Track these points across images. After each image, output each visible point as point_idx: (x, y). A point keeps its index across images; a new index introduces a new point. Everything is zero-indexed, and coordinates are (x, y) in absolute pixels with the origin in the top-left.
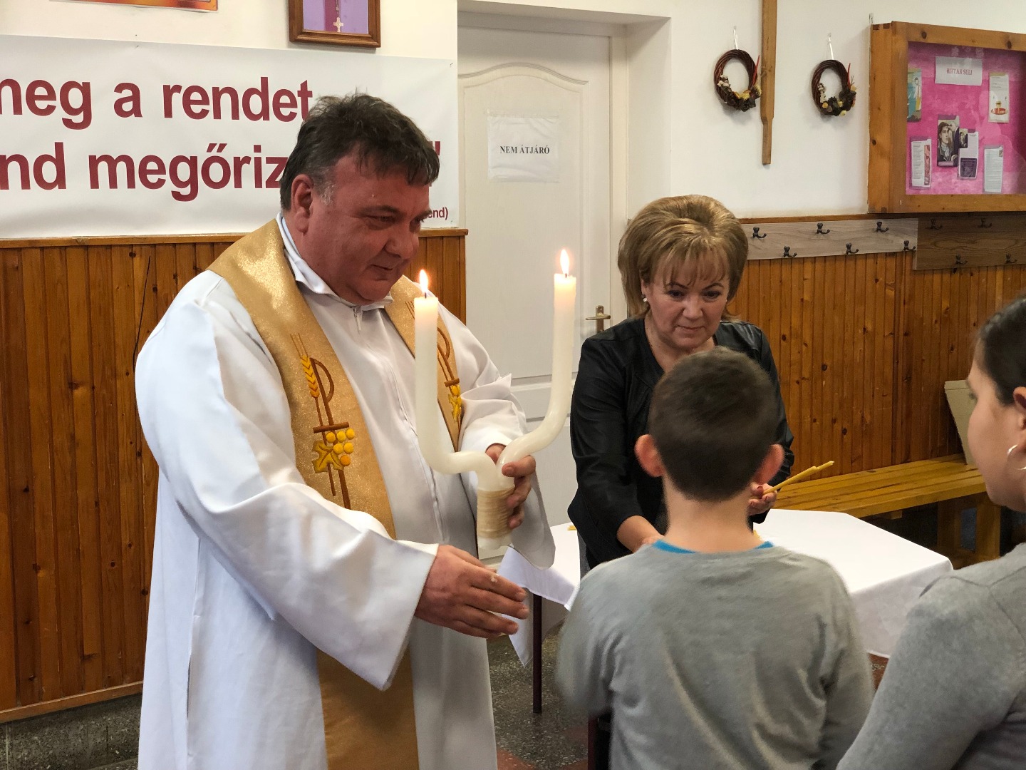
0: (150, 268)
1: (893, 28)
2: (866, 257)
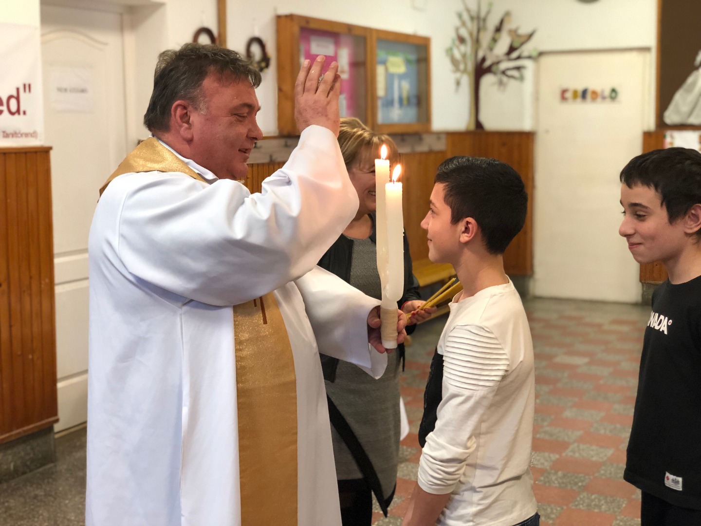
1: (291, 17)
2: (279, 163)
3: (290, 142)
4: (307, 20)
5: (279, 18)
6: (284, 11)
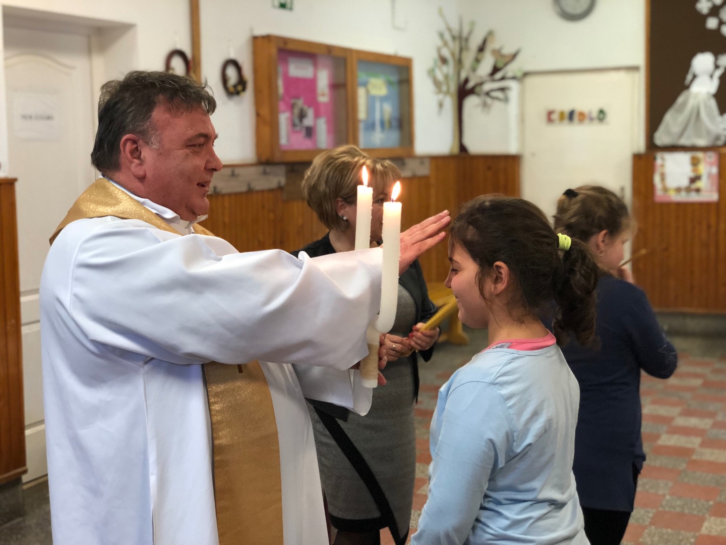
1: (268, 38)
2: (258, 192)
3: (268, 169)
4: (285, 40)
5: (255, 39)
6: (260, 31)
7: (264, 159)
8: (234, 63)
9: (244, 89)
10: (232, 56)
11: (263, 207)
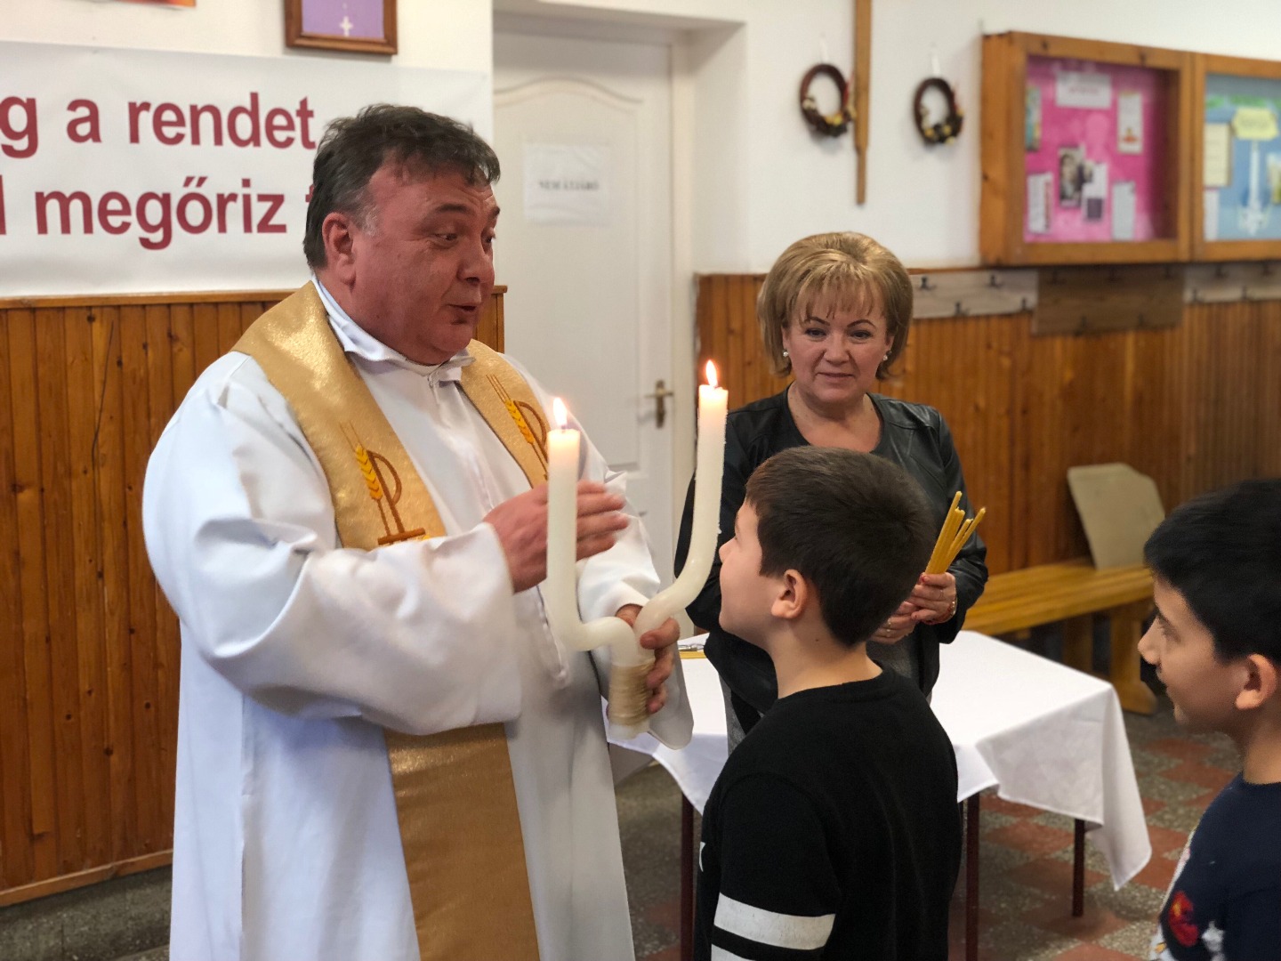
0: (114, 336)
1: (1008, 37)
2: (977, 318)
3: (1000, 277)
4: (1045, 41)
5: (987, 38)
6: (996, 26)
7: (992, 259)
8: (941, 85)
9: (956, 131)
10: (937, 72)
11: (989, 346)
